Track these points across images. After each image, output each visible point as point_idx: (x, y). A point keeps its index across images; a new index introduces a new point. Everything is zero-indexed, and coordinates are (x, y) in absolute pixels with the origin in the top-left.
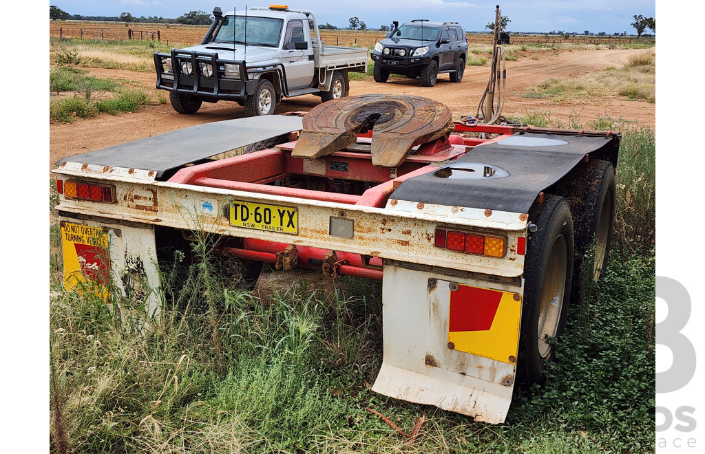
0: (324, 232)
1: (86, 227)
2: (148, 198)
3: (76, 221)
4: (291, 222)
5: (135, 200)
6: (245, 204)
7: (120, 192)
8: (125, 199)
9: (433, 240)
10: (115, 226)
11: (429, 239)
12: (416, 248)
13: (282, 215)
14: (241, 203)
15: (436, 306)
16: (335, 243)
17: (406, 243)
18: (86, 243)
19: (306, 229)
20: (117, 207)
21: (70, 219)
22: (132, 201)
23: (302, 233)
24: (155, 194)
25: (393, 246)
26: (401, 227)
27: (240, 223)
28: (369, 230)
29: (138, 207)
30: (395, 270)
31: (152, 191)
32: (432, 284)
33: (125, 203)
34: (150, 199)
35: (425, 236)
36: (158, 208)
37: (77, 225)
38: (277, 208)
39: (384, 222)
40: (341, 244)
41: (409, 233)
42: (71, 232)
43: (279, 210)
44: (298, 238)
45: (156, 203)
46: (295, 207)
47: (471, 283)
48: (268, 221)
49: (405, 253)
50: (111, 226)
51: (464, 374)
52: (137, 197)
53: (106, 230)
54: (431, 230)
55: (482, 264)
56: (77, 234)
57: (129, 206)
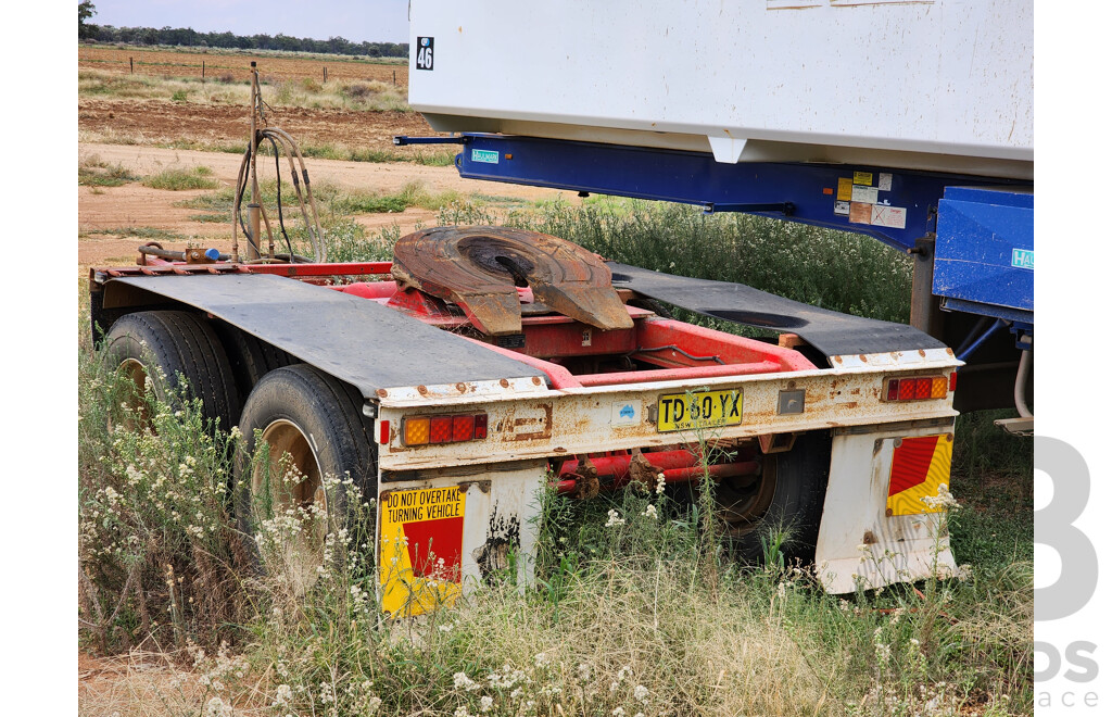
0: (771, 413)
1: (429, 491)
2: (538, 419)
3: (414, 484)
4: (735, 409)
5: (515, 428)
6: (680, 397)
7: (493, 419)
8: (499, 429)
9: (879, 396)
10: (482, 477)
11: (876, 395)
12: (862, 408)
13: (723, 403)
14: (673, 398)
15: (877, 471)
16: (782, 424)
17: (854, 405)
18: (425, 518)
19: (750, 414)
20: (484, 445)
21: (401, 484)
22: (511, 429)
23: (745, 420)
24: (549, 411)
25: (841, 412)
26: (851, 386)
27: (671, 425)
28: (819, 398)
29: (520, 437)
30: (845, 439)
31: (546, 407)
32: (878, 444)
33: (499, 436)
34: (541, 420)
35: (872, 391)
36: (552, 431)
37: (412, 492)
38: (718, 393)
39: (834, 384)
40: (788, 424)
41: (858, 391)
42: (399, 507)
43: (721, 396)
44: (741, 428)
45: (549, 425)
46: (739, 387)
47: (912, 434)
48: (707, 414)
49: (852, 417)
50: (476, 478)
51: (903, 540)
52: (519, 422)
53: (464, 488)
54: (878, 383)
55: (920, 410)
56: (412, 506)
57: (504, 440)
